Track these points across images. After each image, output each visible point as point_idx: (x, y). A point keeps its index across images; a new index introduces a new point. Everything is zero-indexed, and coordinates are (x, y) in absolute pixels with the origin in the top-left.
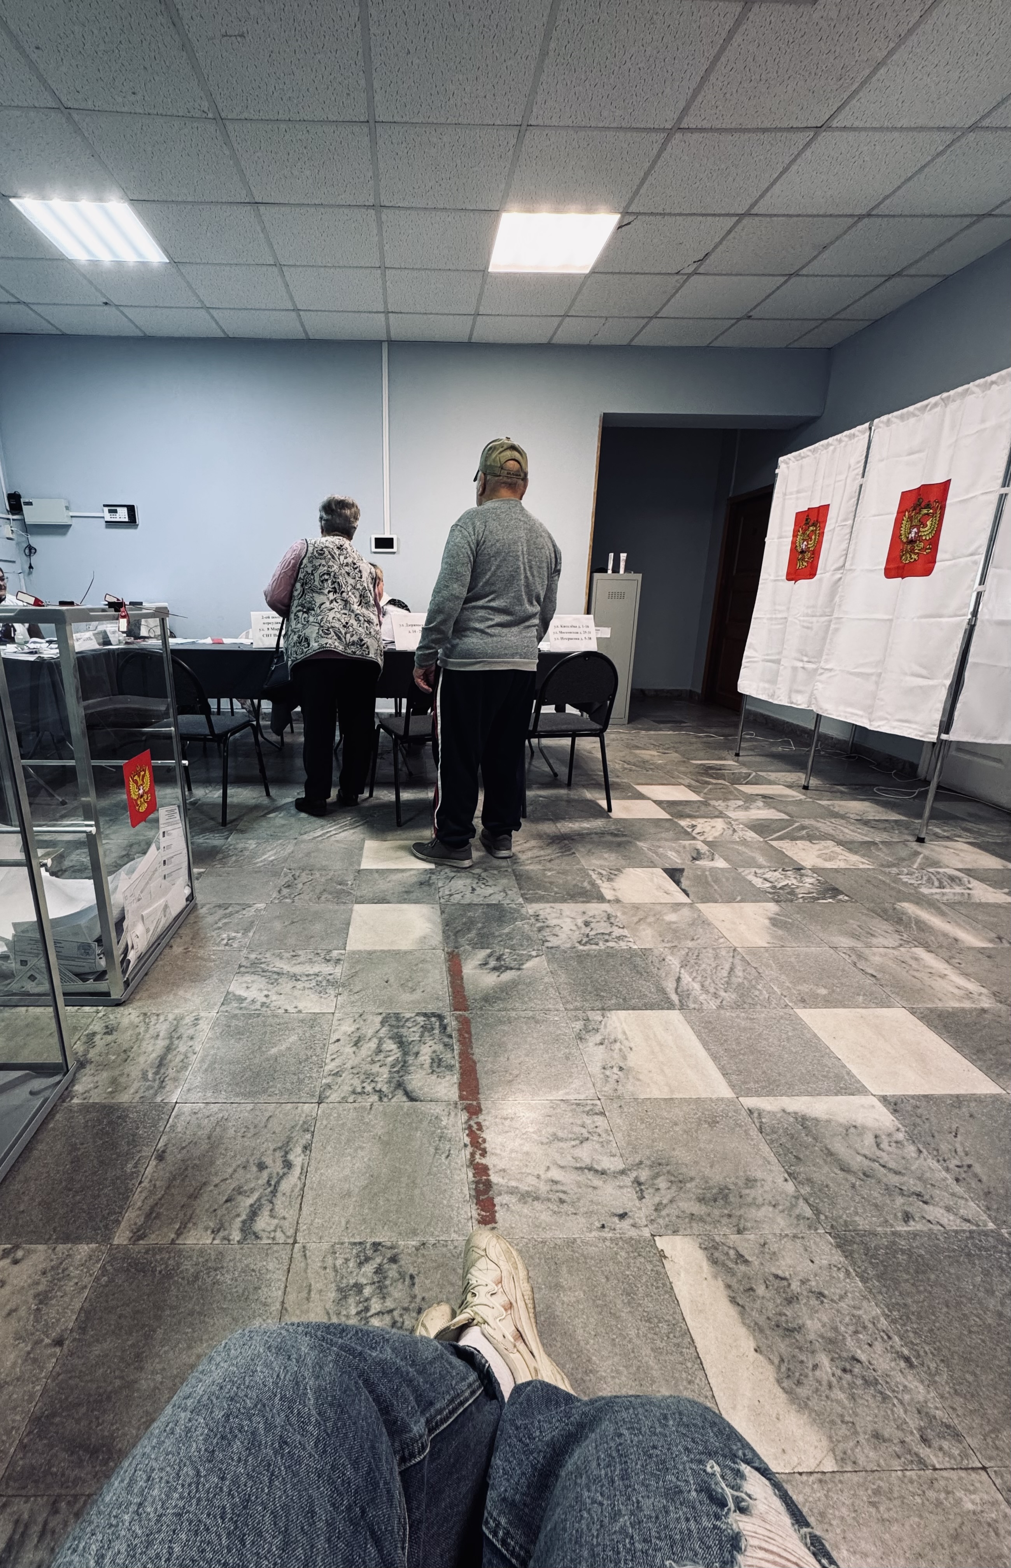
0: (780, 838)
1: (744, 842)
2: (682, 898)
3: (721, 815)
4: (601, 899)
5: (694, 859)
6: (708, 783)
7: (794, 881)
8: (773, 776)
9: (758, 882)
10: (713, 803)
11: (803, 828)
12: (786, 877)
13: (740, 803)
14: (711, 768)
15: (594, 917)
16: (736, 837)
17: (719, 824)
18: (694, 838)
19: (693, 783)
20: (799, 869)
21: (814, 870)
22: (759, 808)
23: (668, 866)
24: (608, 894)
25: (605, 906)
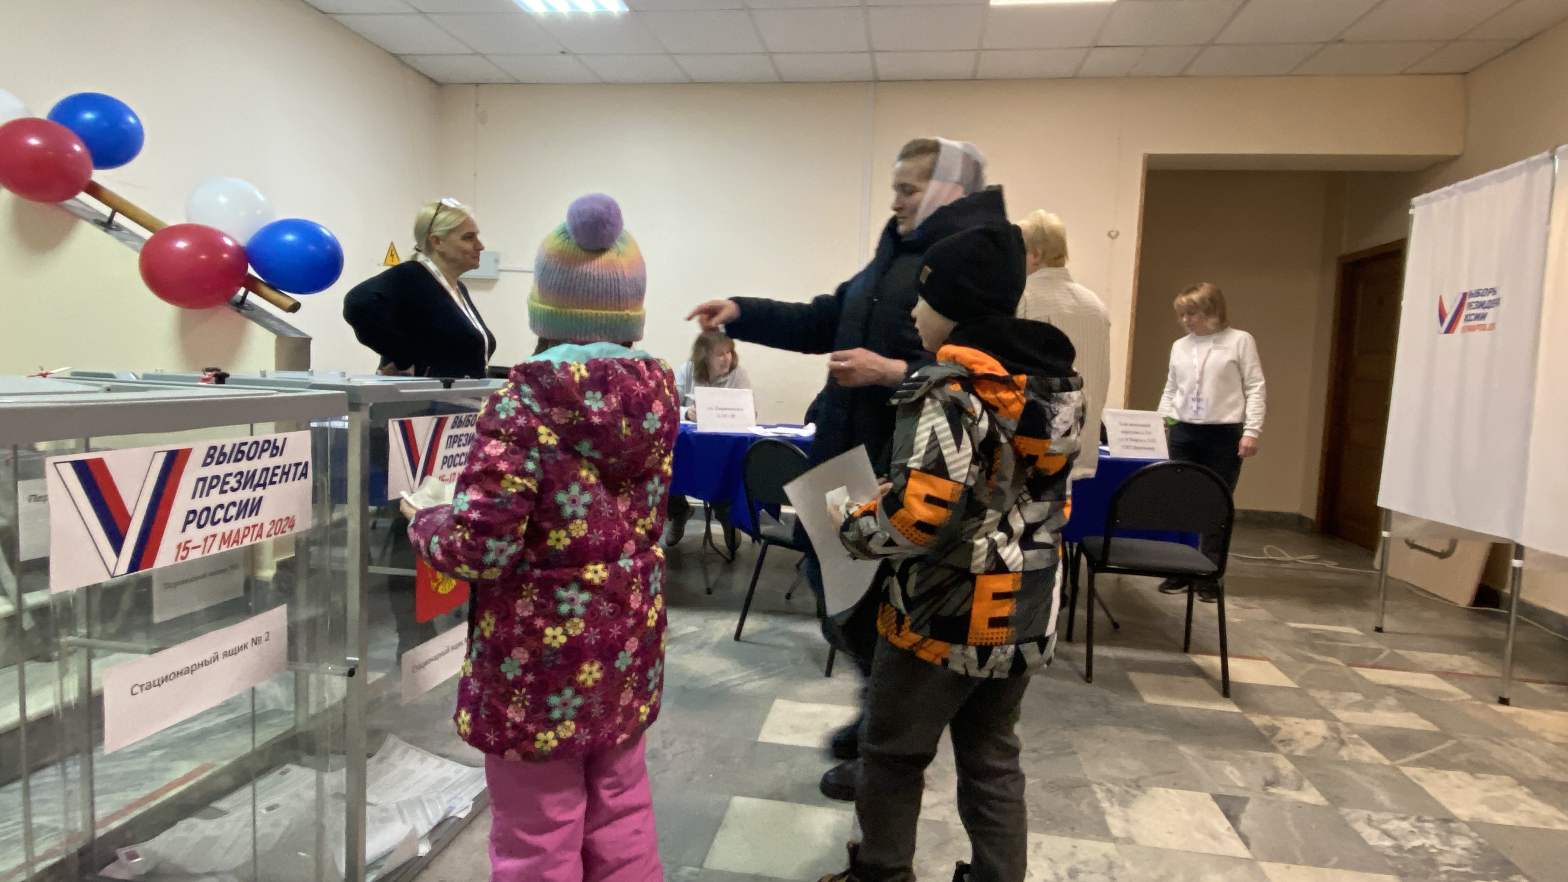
0: (1418, 763)
1: (1356, 765)
2: (1237, 848)
3: (1324, 714)
4: (1103, 832)
5: (1269, 784)
6: (1310, 660)
7: (1435, 841)
8: (1421, 657)
9: (1372, 837)
10: (1313, 692)
11: (1461, 747)
12: (1424, 833)
13: (1357, 697)
14: (1318, 635)
15: (1085, 863)
16: (1344, 753)
17: (1319, 728)
18: (1273, 749)
19: (1287, 659)
20: (1446, 820)
21: (1474, 825)
22: (1389, 709)
23: (1222, 791)
24: (1116, 825)
25: (1108, 847)
